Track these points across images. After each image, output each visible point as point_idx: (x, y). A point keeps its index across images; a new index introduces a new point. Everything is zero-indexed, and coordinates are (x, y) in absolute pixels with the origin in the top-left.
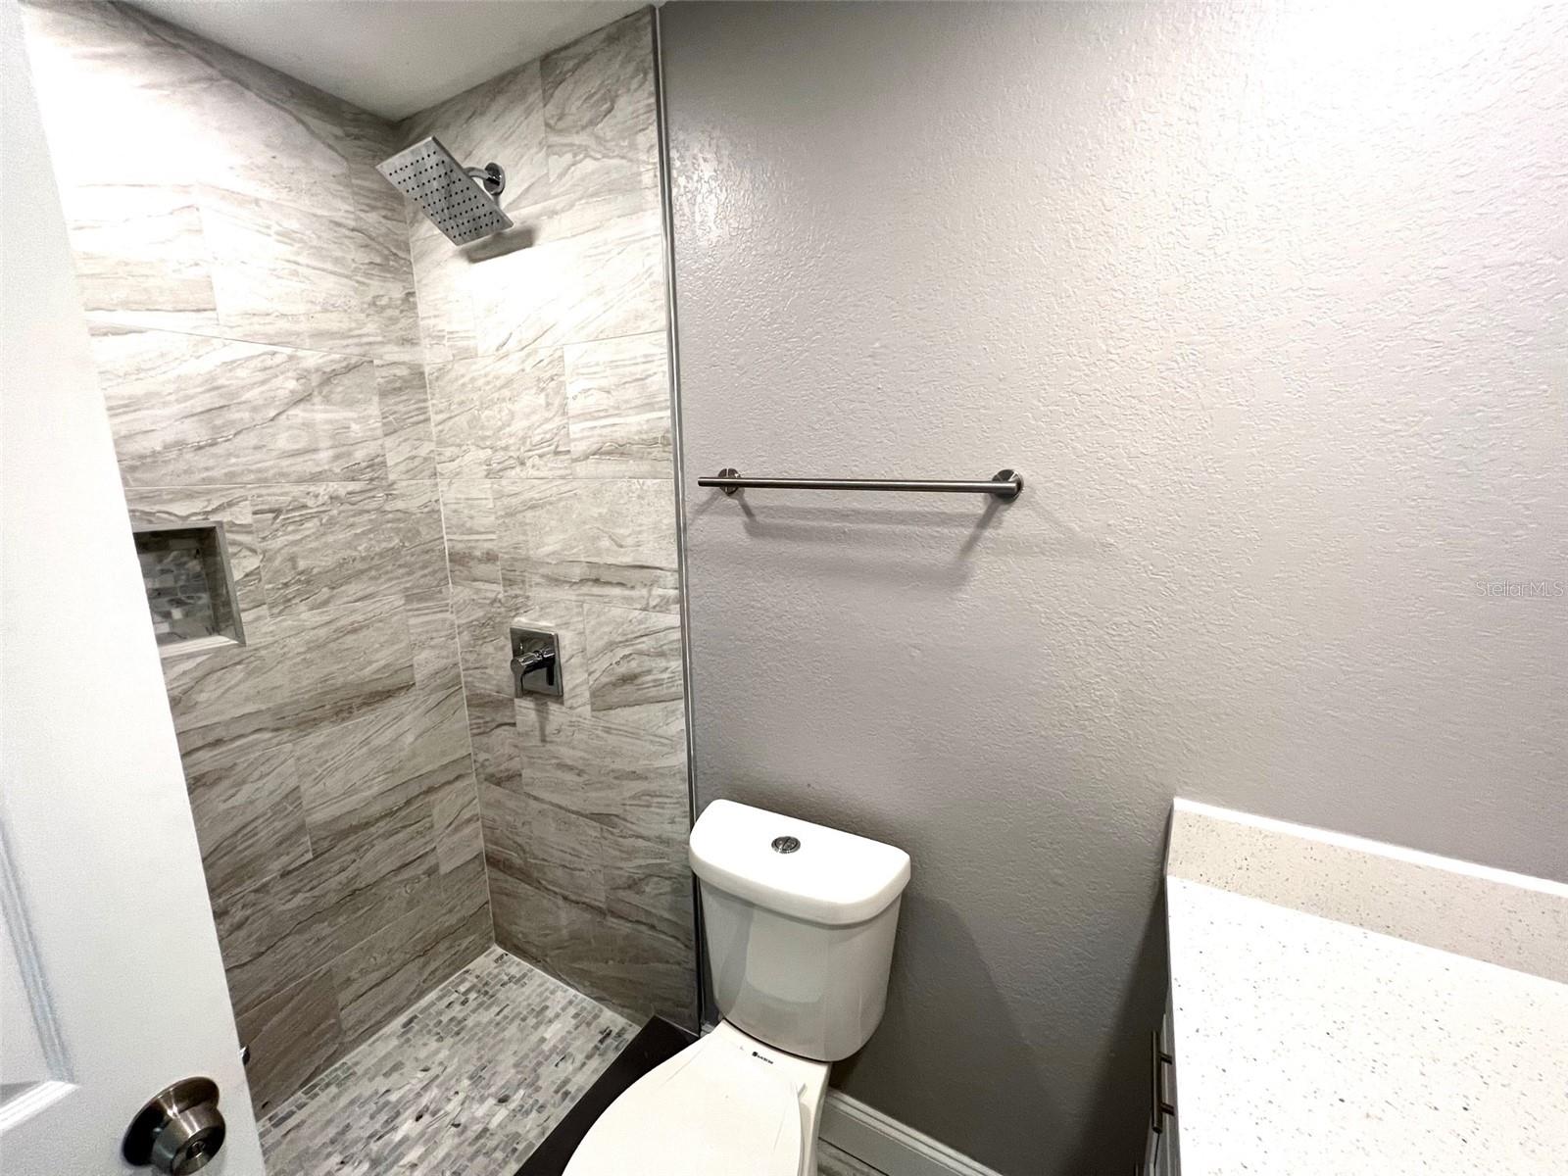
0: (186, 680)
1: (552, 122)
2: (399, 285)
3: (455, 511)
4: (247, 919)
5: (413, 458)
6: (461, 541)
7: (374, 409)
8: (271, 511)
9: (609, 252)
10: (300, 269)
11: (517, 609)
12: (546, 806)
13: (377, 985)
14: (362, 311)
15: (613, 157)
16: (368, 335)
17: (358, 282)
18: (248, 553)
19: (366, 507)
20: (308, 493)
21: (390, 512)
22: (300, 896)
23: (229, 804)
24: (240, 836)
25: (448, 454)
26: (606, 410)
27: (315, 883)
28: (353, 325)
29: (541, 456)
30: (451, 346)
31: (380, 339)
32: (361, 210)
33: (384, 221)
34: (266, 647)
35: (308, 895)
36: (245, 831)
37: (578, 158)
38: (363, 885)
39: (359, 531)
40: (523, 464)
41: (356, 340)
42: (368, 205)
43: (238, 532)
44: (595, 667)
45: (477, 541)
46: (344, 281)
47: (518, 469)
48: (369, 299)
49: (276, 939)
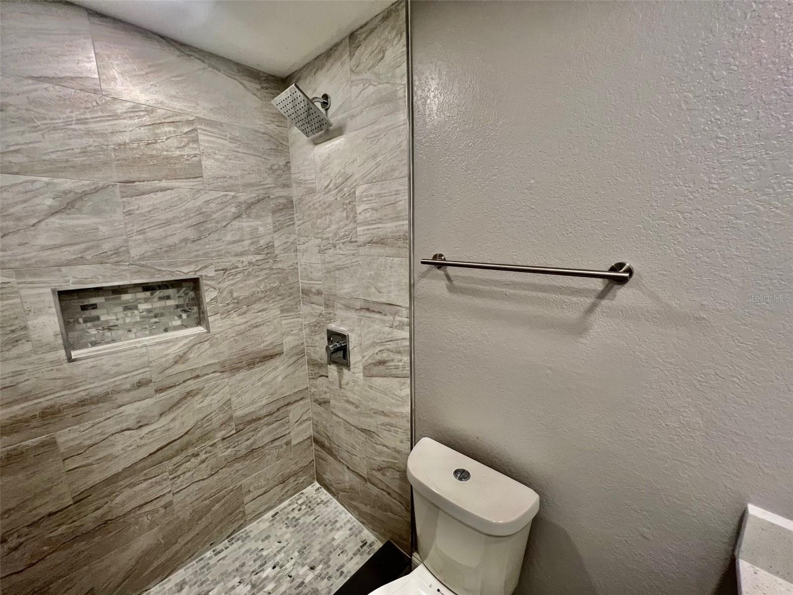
0: (185, 347)
1: (354, 68)
2: (283, 158)
3: (305, 269)
4: (207, 458)
5: (286, 243)
6: (307, 284)
7: (269, 220)
8: (223, 270)
9: (379, 135)
10: (240, 155)
11: (331, 320)
12: (340, 420)
13: (262, 495)
14: (266, 172)
15: (383, 83)
16: (268, 184)
17: (264, 158)
18: (213, 290)
19: (264, 267)
20: (239, 261)
21: (275, 269)
22: (230, 450)
23: (202, 405)
24: (205, 420)
25: (302, 241)
26: (375, 220)
27: (236, 444)
28: (262, 179)
29: (343, 243)
30: (305, 188)
31: (273, 185)
32: (267, 124)
33: (277, 127)
34: (218, 334)
35: (233, 449)
36: (207, 418)
37: (366, 86)
38: (257, 447)
39: (260, 279)
40: (335, 247)
41: (262, 187)
42: (270, 121)
43: (208, 280)
44: (366, 354)
45: (314, 284)
46: (258, 158)
47: (332, 249)
48: (269, 166)
49: (218, 469)
